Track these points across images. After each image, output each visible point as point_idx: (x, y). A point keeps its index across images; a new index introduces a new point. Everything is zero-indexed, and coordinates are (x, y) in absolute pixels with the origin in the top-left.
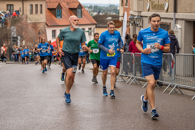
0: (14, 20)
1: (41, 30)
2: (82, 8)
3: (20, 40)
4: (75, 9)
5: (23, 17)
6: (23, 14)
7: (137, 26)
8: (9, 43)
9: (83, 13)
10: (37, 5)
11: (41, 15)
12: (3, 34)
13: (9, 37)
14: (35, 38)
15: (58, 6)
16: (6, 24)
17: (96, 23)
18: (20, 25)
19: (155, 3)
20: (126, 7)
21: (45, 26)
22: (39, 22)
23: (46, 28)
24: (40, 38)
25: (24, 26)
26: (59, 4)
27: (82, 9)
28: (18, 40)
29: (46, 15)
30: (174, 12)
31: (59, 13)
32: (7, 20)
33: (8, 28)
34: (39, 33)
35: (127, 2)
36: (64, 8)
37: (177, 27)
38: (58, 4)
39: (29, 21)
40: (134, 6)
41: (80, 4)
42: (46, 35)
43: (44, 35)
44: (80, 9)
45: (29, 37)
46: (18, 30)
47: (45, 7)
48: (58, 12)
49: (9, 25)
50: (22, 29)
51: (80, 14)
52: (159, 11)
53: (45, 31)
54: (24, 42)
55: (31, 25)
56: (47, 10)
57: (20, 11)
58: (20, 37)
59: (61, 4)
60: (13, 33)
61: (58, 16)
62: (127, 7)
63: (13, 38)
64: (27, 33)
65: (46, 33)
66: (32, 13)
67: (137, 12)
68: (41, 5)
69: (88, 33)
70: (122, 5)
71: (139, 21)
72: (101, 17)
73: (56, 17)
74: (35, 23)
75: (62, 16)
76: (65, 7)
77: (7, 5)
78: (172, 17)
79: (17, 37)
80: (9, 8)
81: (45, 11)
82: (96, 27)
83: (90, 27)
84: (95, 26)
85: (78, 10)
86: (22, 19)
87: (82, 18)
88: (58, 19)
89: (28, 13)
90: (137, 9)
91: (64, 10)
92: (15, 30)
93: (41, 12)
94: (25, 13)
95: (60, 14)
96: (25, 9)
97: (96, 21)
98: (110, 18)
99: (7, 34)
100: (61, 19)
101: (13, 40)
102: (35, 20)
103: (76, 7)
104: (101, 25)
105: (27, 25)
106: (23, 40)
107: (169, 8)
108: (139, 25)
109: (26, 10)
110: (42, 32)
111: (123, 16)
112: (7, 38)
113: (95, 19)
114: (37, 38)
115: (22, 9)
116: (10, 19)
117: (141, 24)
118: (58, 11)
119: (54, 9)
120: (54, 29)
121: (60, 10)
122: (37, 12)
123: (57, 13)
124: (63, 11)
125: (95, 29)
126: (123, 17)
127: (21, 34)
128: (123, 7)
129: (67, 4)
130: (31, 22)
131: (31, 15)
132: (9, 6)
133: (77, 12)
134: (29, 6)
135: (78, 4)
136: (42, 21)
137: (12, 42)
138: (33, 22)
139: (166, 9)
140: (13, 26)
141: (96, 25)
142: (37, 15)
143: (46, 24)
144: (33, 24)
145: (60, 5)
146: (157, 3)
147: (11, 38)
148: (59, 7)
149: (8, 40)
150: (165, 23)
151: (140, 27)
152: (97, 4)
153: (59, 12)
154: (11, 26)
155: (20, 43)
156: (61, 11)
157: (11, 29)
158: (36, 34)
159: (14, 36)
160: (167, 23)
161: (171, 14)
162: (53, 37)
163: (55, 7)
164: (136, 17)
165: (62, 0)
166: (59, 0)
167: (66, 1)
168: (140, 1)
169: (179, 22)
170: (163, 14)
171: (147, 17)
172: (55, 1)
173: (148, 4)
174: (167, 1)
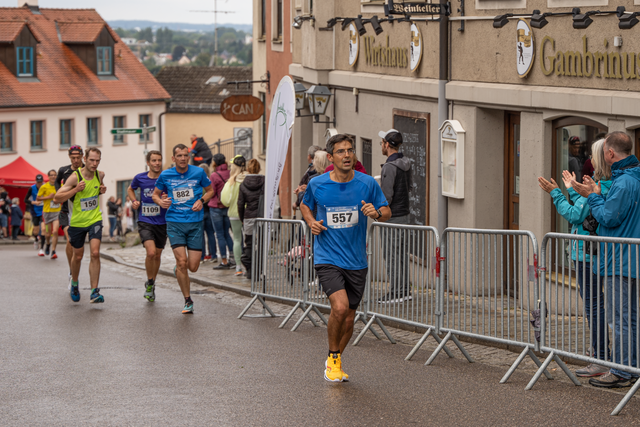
2: (116, 42)
4: (88, 46)
7: (318, 121)
9: (117, 59)
15: (22, 33)
17: (167, 95)
19: (376, 45)
26: (27, 26)
27: (116, 46)
30: (441, 78)
31: (26, 61)
35: (279, 31)
36: (44, 43)
37: (450, 127)
38: (20, 26)
40: (304, 48)
41: (106, 27)
44: (108, 45)
48: (21, 57)
51: (106, 64)
52: (392, 70)
59: (32, 27)
61: (22, 72)
62: (281, 49)
67: (316, 73)
69: (137, 135)
70: (262, 41)
71: (324, 104)
72: (185, 75)
73: (15, 74)
75: (40, 71)
76: (48, 40)
78: (436, 94)
82: (169, 111)
83: (145, 110)
84: (162, 109)
85: (98, 48)
87: (112, 80)
88: (22, 81)
90: (314, 62)
91: (45, 50)
95: (29, 63)
97: (168, 91)
98: (216, 80)
100: (35, 82)
103: (91, 39)
104: (186, 105)
107: (425, 65)
108: (322, 119)
111: (265, 78)
113: (163, 84)
117: (329, 113)
118: (21, 52)
119: (8, 46)
120: (7, 117)
121: (28, 51)
123: (18, 61)
124: (41, 53)
125: (163, 117)
126: (265, 84)
128: (264, 47)
129: (58, 28)
133: (94, 56)
135: (99, 28)
139: (414, 64)
141: (168, 104)
145: (31, 32)
146: (384, 44)
148: (28, 36)
150: (412, 112)
151: (328, 123)
152: (171, 24)
153: (28, 57)
156: (36, 54)
160: (418, 114)
161: (430, 85)
163: (10, 38)
164: (311, 90)
165: (37, 13)
166: (26, 13)
167: (53, 17)
168: (327, 33)
169: (458, 110)
170: (404, 83)
171: (350, 89)
172: (9, 16)
173: (355, 46)
174: (417, 39)
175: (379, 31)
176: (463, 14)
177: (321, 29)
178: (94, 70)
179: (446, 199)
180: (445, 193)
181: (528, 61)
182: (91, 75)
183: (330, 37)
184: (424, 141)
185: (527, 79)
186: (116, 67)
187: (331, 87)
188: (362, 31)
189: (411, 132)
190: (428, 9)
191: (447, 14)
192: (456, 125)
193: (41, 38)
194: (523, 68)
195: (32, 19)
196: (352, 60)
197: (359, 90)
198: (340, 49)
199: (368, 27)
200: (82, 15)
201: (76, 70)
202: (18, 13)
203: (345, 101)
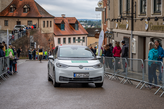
0: (32, 32)
1: (51, 38)
3: (36, 45)
4: (74, 24)
5: (38, 30)
6: (38, 27)
7: (110, 38)
8: (29, 47)
9: (79, 26)
10: (48, 21)
11: (51, 28)
12: (25, 40)
13: (29, 43)
14: (46, 44)
15: (62, 22)
16: (27, 34)
17: (88, 33)
18: (36, 34)
19: (121, 24)
20: (105, 24)
21: (53, 36)
22: (49, 32)
23: (54, 37)
24: (49, 44)
25: (39, 35)
26: (63, 20)
27: (79, 24)
28: (35, 45)
29: (54, 28)
30: (132, 30)
32: (27, 32)
33: (28, 36)
34: (49, 40)
35: (105, 21)
37: (133, 40)
38: (62, 20)
39: (42, 32)
42: (54, 41)
43: (52, 41)
44: (77, 24)
45: (42, 43)
46: (35, 38)
47: (53, 23)
48: (62, 26)
49: (29, 35)
50: (37, 38)
51: (77, 27)
52: (123, 29)
53: (53, 39)
54: (39, 46)
55: (44, 35)
56: (55, 25)
57: (37, 25)
58: (36, 43)
59: (64, 21)
60: (31, 40)
63: (31, 43)
64: (41, 40)
65: (54, 40)
66: (44, 26)
68: (51, 22)
71: (111, 35)
73: (61, 29)
74: (46, 33)
75: (65, 29)
77: (28, 21)
78: (131, 33)
79: (34, 43)
80: (29, 23)
81: (53, 25)
82: (88, 36)
83: (84, 36)
84: (87, 36)
85: (75, 25)
86: (38, 31)
87: (78, 30)
88: (62, 31)
89: (42, 26)
90: (110, 27)
91: (66, 25)
92: (33, 38)
93: (51, 26)
94: (39, 27)
96: (39, 24)
98: (97, 30)
99: (27, 41)
100: (64, 31)
101: (31, 45)
102: (47, 32)
104: (91, 35)
105: (41, 35)
106: (38, 45)
107: (129, 28)
109: (41, 25)
110: (51, 39)
112: (27, 43)
113: (87, 31)
114: (47, 44)
115: (37, 24)
116: (29, 31)
118: (62, 25)
119: (60, 24)
120: (59, 37)
122: (48, 26)
123: (61, 27)
127: (37, 41)
128: (103, 24)
129: (68, 21)
130: (44, 33)
131: (44, 28)
132: (30, 22)
133: (75, 26)
134: (43, 22)
135: (76, 21)
136: (51, 32)
137: (31, 46)
138: (45, 33)
139: (127, 28)
140: (32, 35)
141: (88, 35)
142: (48, 28)
143: (54, 34)
144: (45, 34)
145: (64, 22)
147: (30, 43)
148: (63, 22)
149: (28, 45)
151: (112, 38)
154: (30, 35)
155: (36, 47)
156: (64, 26)
157: (30, 37)
158: (47, 41)
159: (32, 42)
160: (128, 37)
161: (130, 32)
162: (58, 43)
163: (60, 23)
164: (109, 32)
165: (65, 18)
166: (63, 18)
167: (68, 19)
168: (112, 22)
169: (135, 36)
170: (125, 31)
171: (116, 32)
172: (60, 19)
173: (117, 24)
174: (127, 23)
175: (120, 21)
176: (136, 18)
177: (111, 21)
178: (75, 29)
179: (133, 53)
180: (132, 52)
181: (147, 27)
182: (74, 30)
183: (113, 22)
184: (129, 42)
185: (147, 30)
186: (79, 28)
187: (113, 32)
188: (118, 21)
189: (126, 40)
190: (129, 17)
191: (133, 18)
192: (134, 39)
193: (65, 23)
194: (146, 28)
195: (64, 19)
196: (116, 27)
197: (118, 33)
198: (115, 25)
199: (119, 21)
200: (73, 18)
201: (71, 29)
202: (61, 18)
203: (115, 34)
